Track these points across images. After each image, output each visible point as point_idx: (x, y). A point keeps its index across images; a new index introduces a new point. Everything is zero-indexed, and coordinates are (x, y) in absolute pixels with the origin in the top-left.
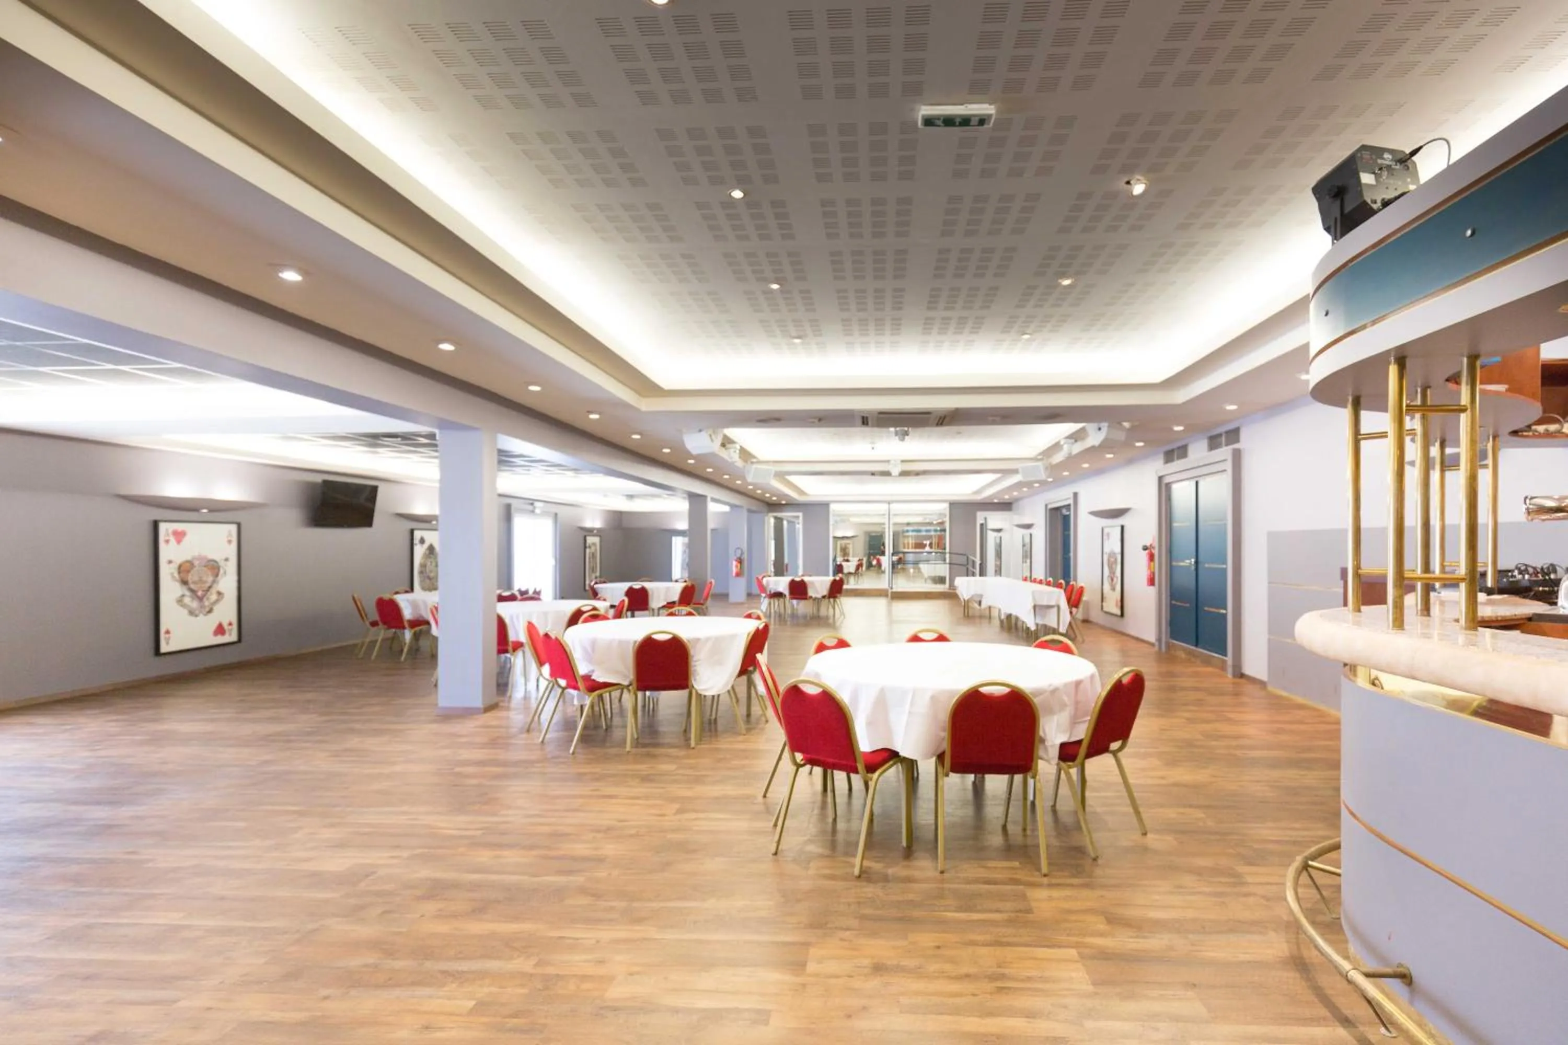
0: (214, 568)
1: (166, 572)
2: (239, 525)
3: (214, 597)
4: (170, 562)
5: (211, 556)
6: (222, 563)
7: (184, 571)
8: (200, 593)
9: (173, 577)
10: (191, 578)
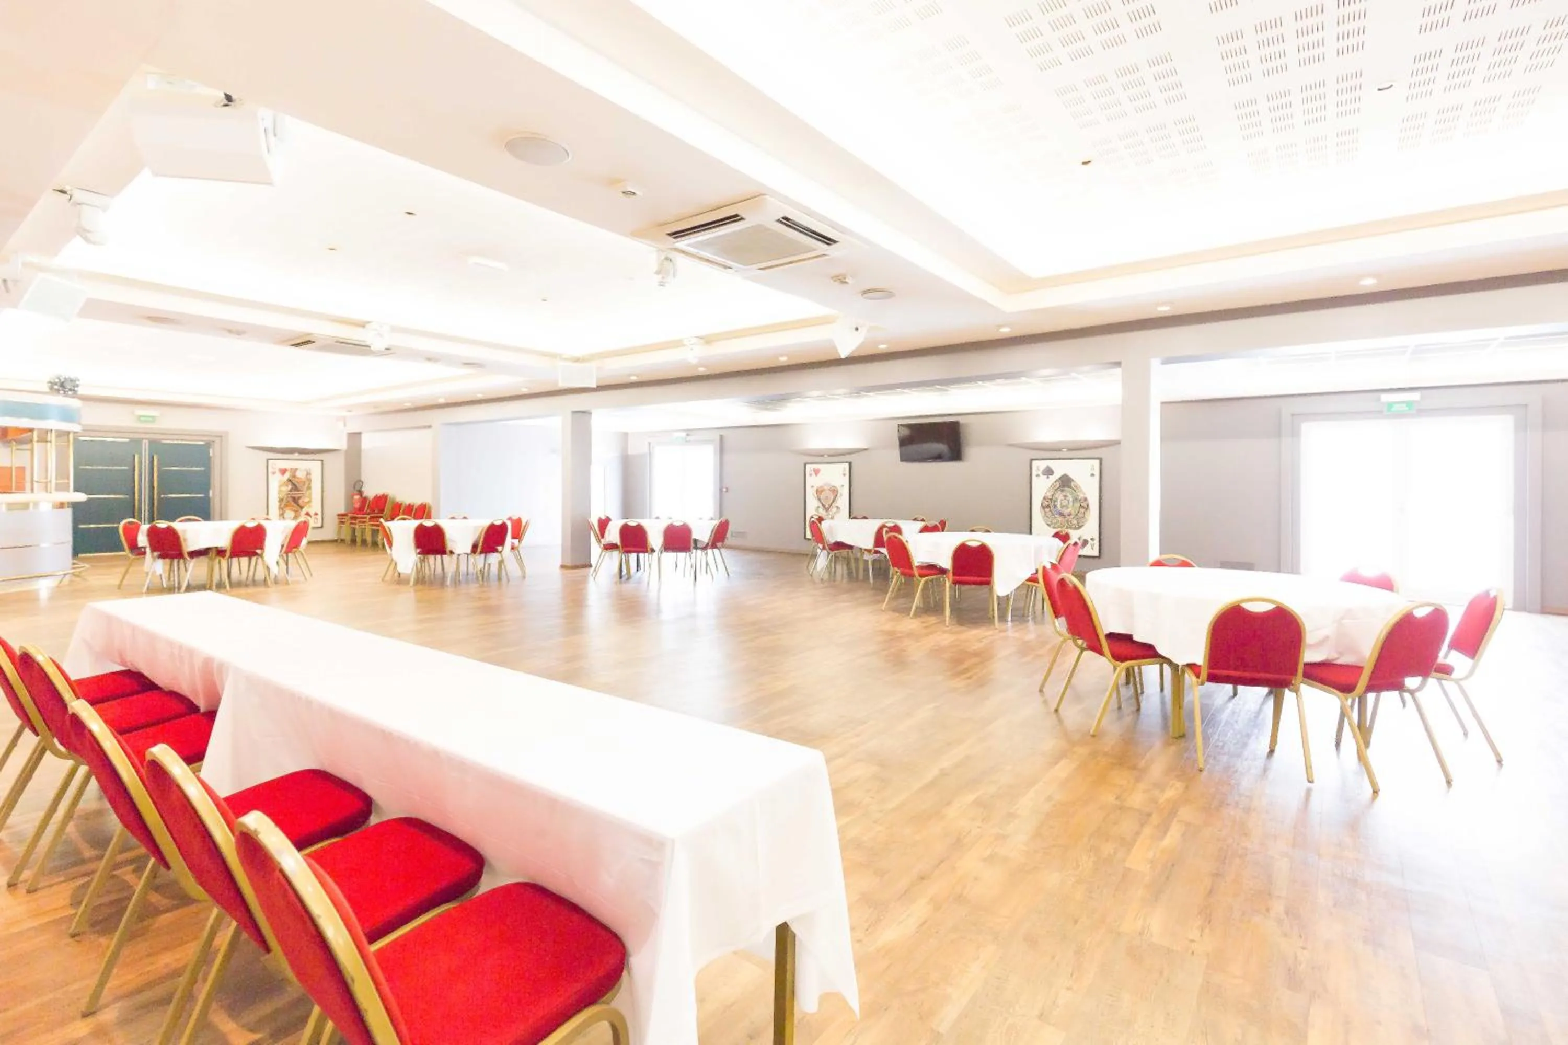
0: (835, 491)
1: (811, 493)
2: (850, 464)
3: (834, 510)
4: (812, 487)
5: (833, 484)
6: (839, 489)
7: (819, 492)
8: (827, 506)
9: (813, 495)
10: (822, 496)
